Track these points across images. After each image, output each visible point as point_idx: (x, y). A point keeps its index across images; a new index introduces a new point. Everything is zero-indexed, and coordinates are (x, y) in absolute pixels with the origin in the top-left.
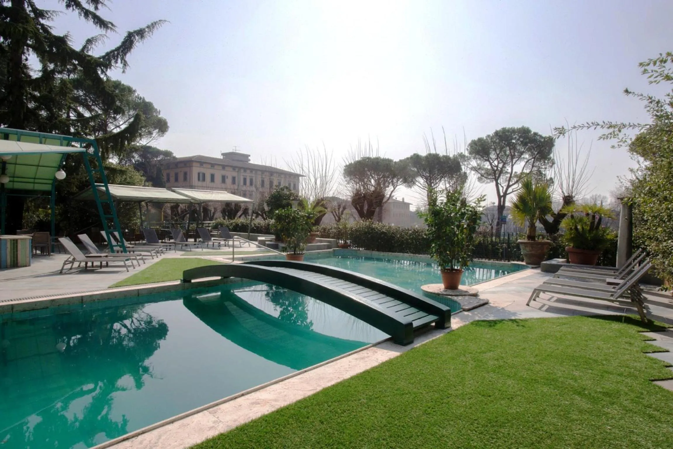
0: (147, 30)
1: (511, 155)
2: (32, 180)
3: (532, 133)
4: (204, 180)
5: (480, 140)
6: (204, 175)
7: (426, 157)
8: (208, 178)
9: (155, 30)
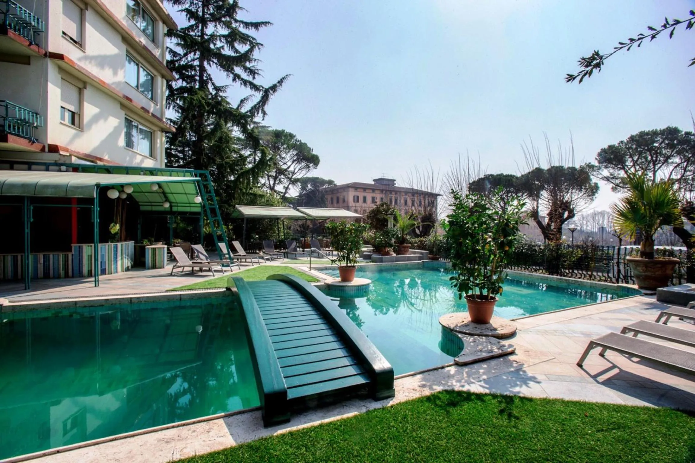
0: (278, 85)
1: (653, 161)
2: (188, 205)
3: (683, 133)
4: (358, 201)
5: (610, 147)
6: (358, 197)
7: (549, 170)
8: (361, 199)
9: (283, 84)
